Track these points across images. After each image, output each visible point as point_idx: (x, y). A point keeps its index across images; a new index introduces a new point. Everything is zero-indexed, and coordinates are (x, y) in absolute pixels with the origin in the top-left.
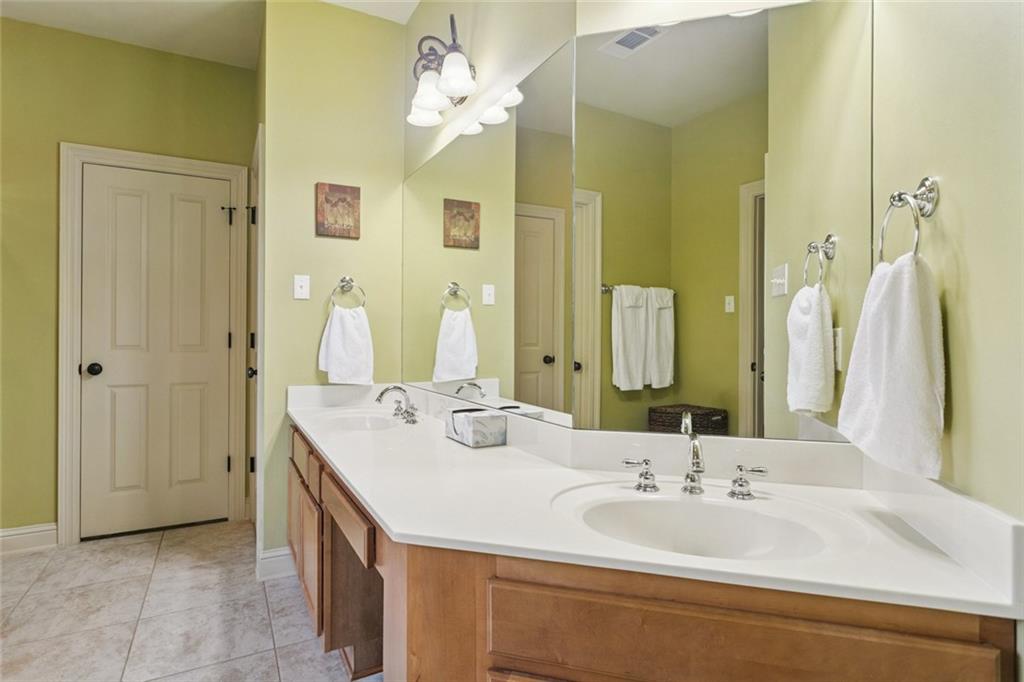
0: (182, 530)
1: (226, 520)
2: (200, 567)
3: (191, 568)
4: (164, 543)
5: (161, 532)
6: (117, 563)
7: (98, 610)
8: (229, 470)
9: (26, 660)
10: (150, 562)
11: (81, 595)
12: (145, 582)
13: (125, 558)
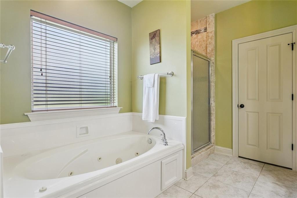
0: (272, 166)
1: (291, 169)
2: (277, 184)
3: (273, 183)
4: (264, 168)
5: (264, 164)
6: (248, 168)
7: (239, 182)
8: (292, 149)
9: (218, 187)
10: (258, 173)
11: (235, 174)
12: (256, 180)
13: (250, 168)
